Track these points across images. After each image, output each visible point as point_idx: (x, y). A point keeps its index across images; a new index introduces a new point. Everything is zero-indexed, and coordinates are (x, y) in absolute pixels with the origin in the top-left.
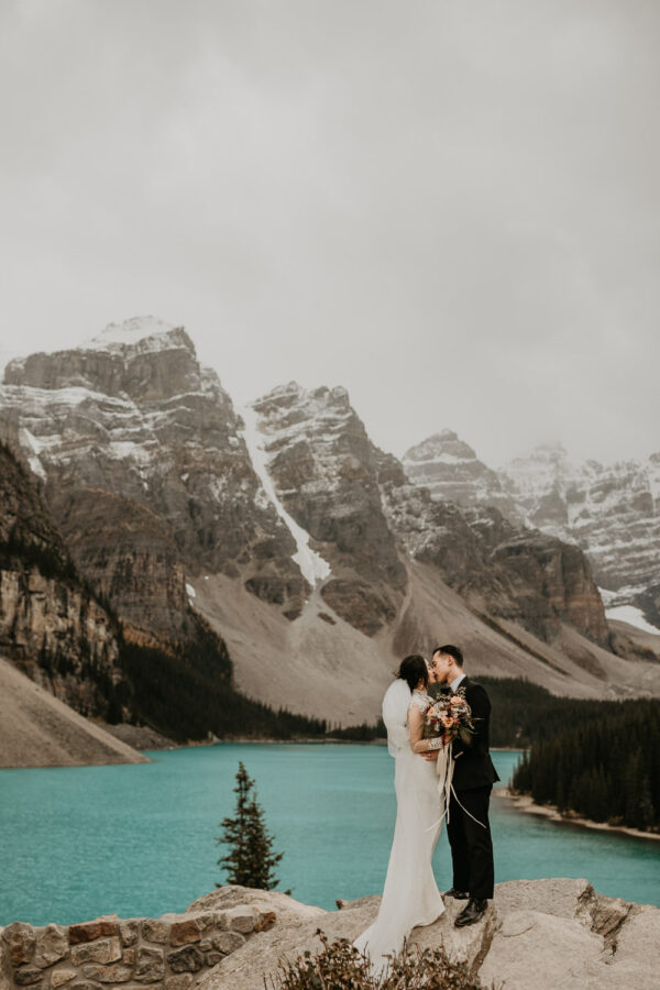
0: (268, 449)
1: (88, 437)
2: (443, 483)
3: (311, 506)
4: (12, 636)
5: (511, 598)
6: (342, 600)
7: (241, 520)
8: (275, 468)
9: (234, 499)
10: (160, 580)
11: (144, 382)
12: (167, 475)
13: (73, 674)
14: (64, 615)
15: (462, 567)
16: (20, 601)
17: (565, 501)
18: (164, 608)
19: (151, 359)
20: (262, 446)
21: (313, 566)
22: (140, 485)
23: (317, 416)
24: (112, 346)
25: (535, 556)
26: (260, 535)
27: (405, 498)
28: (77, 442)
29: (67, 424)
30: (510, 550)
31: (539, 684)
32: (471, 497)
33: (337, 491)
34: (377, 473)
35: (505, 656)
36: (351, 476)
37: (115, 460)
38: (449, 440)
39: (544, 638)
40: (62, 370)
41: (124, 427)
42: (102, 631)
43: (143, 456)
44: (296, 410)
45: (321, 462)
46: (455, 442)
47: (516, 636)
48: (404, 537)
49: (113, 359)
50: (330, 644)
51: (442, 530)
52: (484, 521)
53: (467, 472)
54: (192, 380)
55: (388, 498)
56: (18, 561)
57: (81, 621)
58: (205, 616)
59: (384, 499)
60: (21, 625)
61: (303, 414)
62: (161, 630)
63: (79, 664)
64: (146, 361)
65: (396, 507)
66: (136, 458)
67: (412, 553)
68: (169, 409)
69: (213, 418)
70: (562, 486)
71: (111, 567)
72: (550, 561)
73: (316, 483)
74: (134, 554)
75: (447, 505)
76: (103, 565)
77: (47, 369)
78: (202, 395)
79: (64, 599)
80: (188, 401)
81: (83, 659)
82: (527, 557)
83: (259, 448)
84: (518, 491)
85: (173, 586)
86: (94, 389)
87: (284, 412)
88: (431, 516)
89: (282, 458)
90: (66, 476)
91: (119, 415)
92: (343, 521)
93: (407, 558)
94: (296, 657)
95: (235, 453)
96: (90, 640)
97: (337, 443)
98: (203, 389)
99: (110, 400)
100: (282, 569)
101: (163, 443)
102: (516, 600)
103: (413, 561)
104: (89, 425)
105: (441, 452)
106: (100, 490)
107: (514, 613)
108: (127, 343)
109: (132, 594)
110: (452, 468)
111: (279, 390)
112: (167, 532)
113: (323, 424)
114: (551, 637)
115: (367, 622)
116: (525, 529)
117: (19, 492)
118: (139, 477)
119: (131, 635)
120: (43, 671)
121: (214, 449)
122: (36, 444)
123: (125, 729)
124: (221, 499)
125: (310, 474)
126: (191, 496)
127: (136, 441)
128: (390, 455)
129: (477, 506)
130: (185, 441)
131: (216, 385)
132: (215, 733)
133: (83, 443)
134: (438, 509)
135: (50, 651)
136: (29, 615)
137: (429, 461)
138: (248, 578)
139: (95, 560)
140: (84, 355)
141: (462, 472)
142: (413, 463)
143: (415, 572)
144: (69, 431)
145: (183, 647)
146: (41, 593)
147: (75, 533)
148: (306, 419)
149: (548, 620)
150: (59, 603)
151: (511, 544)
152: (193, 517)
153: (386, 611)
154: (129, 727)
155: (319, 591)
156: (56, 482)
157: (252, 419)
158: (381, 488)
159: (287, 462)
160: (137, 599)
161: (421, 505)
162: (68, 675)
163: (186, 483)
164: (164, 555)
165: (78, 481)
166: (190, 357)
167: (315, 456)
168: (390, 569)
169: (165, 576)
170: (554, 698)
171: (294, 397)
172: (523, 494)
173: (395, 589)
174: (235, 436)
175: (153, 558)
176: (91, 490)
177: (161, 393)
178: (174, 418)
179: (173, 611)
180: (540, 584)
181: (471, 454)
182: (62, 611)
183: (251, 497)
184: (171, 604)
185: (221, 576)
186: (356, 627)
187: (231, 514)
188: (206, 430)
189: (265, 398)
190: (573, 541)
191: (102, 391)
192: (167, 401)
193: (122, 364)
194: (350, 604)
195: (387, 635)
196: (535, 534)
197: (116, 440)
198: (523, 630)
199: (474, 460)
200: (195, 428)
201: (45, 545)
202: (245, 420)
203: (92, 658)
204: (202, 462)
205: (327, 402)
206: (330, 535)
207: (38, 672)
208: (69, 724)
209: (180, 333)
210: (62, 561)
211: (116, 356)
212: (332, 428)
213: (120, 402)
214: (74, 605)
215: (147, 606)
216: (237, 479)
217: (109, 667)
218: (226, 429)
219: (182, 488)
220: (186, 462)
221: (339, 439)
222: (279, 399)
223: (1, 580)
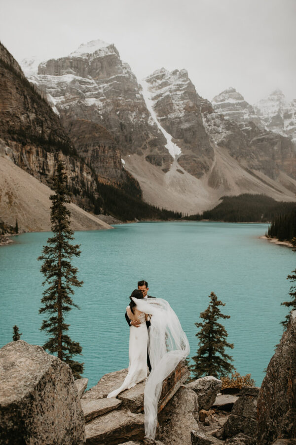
0: (153, 99)
1: (76, 96)
2: (229, 112)
3: (172, 123)
4: (53, 179)
5: (258, 161)
6: (186, 163)
7: (142, 131)
8: (156, 107)
9: (139, 122)
10: (110, 157)
11: (98, 71)
12: (110, 112)
13: (79, 195)
14: (74, 171)
15: (238, 148)
16: (55, 165)
17: (283, 118)
18: (113, 169)
19: (100, 60)
20: (151, 98)
21: (174, 149)
22: (99, 117)
23: (174, 83)
24: (83, 55)
25: (270, 142)
26: (151, 137)
27: (213, 119)
28: (72, 99)
29: (66, 91)
30: (259, 140)
31: (270, 196)
32: (241, 118)
33: (184, 117)
34: (201, 108)
35: (256, 185)
36: (189, 110)
37: (88, 106)
38: (231, 92)
39: (273, 178)
40: (63, 66)
41: (91, 92)
42: (89, 177)
43: (99, 104)
44: (165, 81)
45: (176, 104)
46: (235, 93)
47: (260, 177)
48: (212, 135)
49: (84, 60)
50: (182, 182)
51: (229, 132)
52: (247, 128)
53: (240, 106)
54: (119, 69)
55: (205, 119)
56: (53, 148)
57: (81, 173)
58: (129, 172)
59: (204, 120)
61: (168, 82)
62: (112, 178)
63: (81, 191)
64: (98, 61)
65: (209, 123)
66: (97, 105)
67: (216, 143)
68: (110, 82)
69: (129, 86)
70: (282, 112)
71: (90, 152)
72: (276, 144)
73: (174, 113)
74: (99, 146)
75: (231, 121)
76: (86, 151)
77: (55, 67)
78: (123, 75)
79: (73, 164)
80: (118, 78)
81: (83, 189)
82: (266, 143)
83: (149, 99)
84: (262, 114)
85: (116, 160)
86: (77, 75)
87: (160, 82)
88: (225, 126)
89: (159, 102)
90: (68, 114)
91: (88, 86)
92: (186, 130)
93: (214, 145)
94: (168, 188)
95: (138, 101)
96: (85, 181)
97: (183, 95)
98: (124, 72)
99: (84, 80)
100: (161, 151)
101: (108, 98)
102: (261, 162)
103: (216, 146)
104: (76, 91)
105: (228, 98)
106: (83, 119)
107: (259, 167)
108: (89, 53)
109: (99, 163)
110: (233, 105)
111: (157, 72)
112: (112, 137)
113: (177, 86)
114: (275, 177)
115: (196, 172)
116: (265, 131)
117: (51, 119)
118: (98, 113)
119: (101, 180)
121: (130, 100)
123: (102, 216)
124: (134, 122)
125: (172, 109)
126: (121, 121)
127: (96, 98)
128: (206, 100)
129: (244, 121)
130: (117, 97)
131: (129, 71)
132: (137, 218)
133: (74, 99)
134: (228, 123)
135: (70, 186)
137: (223, 102)
138: (146, 156)
139: (83, 149)
140: (72, 59)
141: (238, 106)
142: (216, 104)
143: (218, 151)
144: (68, 94)
145: (121, 184)
146: (63, 162)
147: (74, 138)
148: (169, 85)
149: (274, 170)
150: (71, 166)
151: (259, 138)
152: (122, 130)
153: (205, 168)
154: (103, 215)
155: (176, 160)
156: (64, 117)
157: (145, 86)
158: (202, 114)
159: (161, 104)
160: (101, 165)
161: (220, 122)
162: (77, 195)
163: (119, 115)
164: (111, 146)
165: (73, 116)
166: (117, 58)
167: (173, 102)
168: (206, 150)
169: (112, 155)
170: (277, 202)
171: (164, 75)
172: (264, 116)
173: (209, 158)
174: (138, 94)
175: (107, 148)
176: (79, 119)
177: (105, 76)
178: (112, 87)
179: (117, 170)
180: (271, 155)
181: (242, 98)
182: (73, 169)
183: (147, 120)
184: (116, 167)
185: (135, 155)
186: (192, 175)
187: (139, 128)
188: (126, 92)
189: (151, 76)
190: (286, 136)
191: (80, 76)
192: (109, 79)
193: (88, 63)
194: (190, 165)
195: (206, 178)
196: (270, 133)
197: (88, 97)
198: (263, 174)
199: (243, 101)
200: (121, 90)
201: (63, 141)
202: (142, 86)
203: (86, 188)
204: (126, 105)
205: (178, 76)
206: (180, 136)
208: (80, 214)
209: (112, 47)
210: (71, 148)
211: (85, 59)
212: (181, 88)
213: (88, 80)
214: (77, 167)
215: (105, 168)
216: (140, 113)
217: (93, 192)
218: (135, 91)
219: (117, 118)
220: (118, 106)
221: (184, 93)
222: (157, 76)
223: (47, 156)
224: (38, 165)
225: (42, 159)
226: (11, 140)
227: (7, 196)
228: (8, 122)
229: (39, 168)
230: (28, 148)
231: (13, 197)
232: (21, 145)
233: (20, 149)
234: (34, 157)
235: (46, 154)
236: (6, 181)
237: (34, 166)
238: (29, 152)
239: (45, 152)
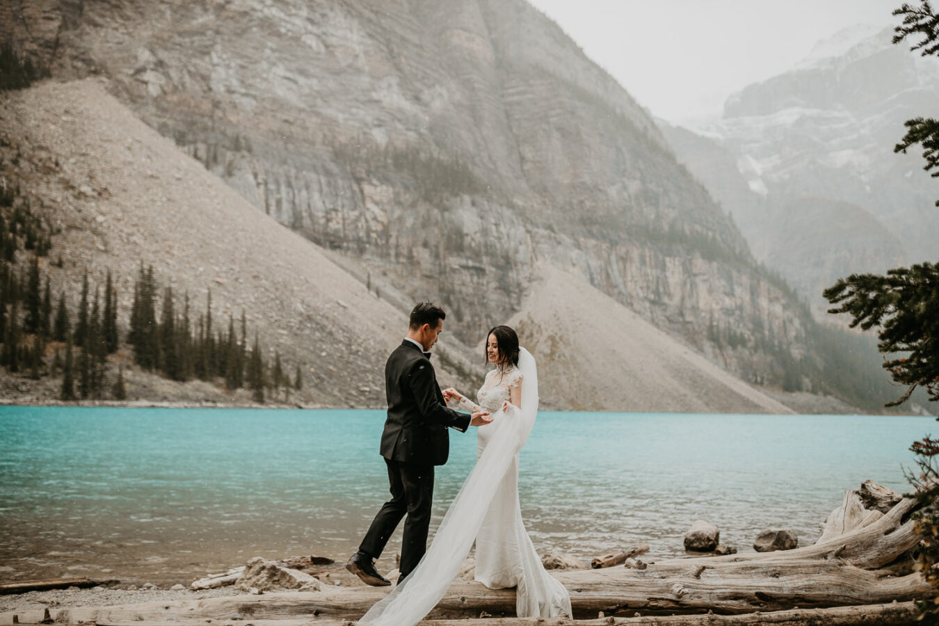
1: (804, 152)
4: (682, 314)
11: (857, 89)
12: (887, 173)
13: (744, 347)
14: (731, 294)
16: (685, 283)
19: (861, 65)
22: (862, 189)
24: (821, 62)
28: (795, 158)
29: (784, 143)
37: (835, 169)
41: (841, 137)
42: (778, 309)
43: (862, 161)
49: (824, 74)
54: (907, 76)
56: (680, 248)
57: (752, 300)
60: (688, 304)
63: (752, 338)
64: (857, 68)
66: (856, 163)
68: (886, 109)
74: (850, 252)
77: (760, 97)
78: (920, 89)
79: (730, 279)
80: (905, 98)
81: (756, 334)
86: (808, 106)
90: (788, 191)
91: (835, 127)
96: (765, 317)
99: (825, 114)
104: (806, 140)
108: (837, 55)
117: (680, 188)
118: (859, 182)
120: (712, 344)
122: (758, 167)
126: (916, 191)
127: (855, 148)
133: (800, 158)
135: (717, 326)
136: (695, 295)
140: (794, 75)
144: (787, 150)
146: (704, 274)
150: (723, 282)
154: (808, 395)
156: (776, 196)
162: (739, 347)
163: (910, 179)
165: (798, 193)
177: (876, 97)
178: (892, 118)
182: (728, 290)
191: (816, 106)
193: (834, 77)
197: (835, 150)
203: (767, 333)
207: (708, 346)
213: (834, 114)
214: (741, 285)
217: (788, 343)
219: (907, 186)
223: (665, 265)
224: (645, 284)
225: (652, 273)
226: (585, 237)
227: (550, 343)
228: (582, 202)
229: (645, 290)
230: (622, 250)
231: (561, 345)
232: (608, 245)
233: (605, 254)
234: (634, 269)
235: (664, 261)
236: (555, 315)
237: (635, 288)
238: (624, 259)
239: (661, 257)
